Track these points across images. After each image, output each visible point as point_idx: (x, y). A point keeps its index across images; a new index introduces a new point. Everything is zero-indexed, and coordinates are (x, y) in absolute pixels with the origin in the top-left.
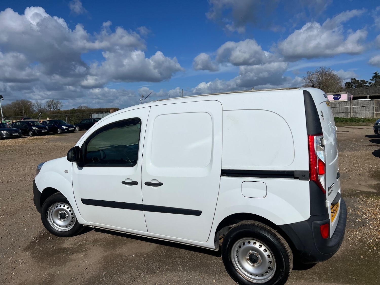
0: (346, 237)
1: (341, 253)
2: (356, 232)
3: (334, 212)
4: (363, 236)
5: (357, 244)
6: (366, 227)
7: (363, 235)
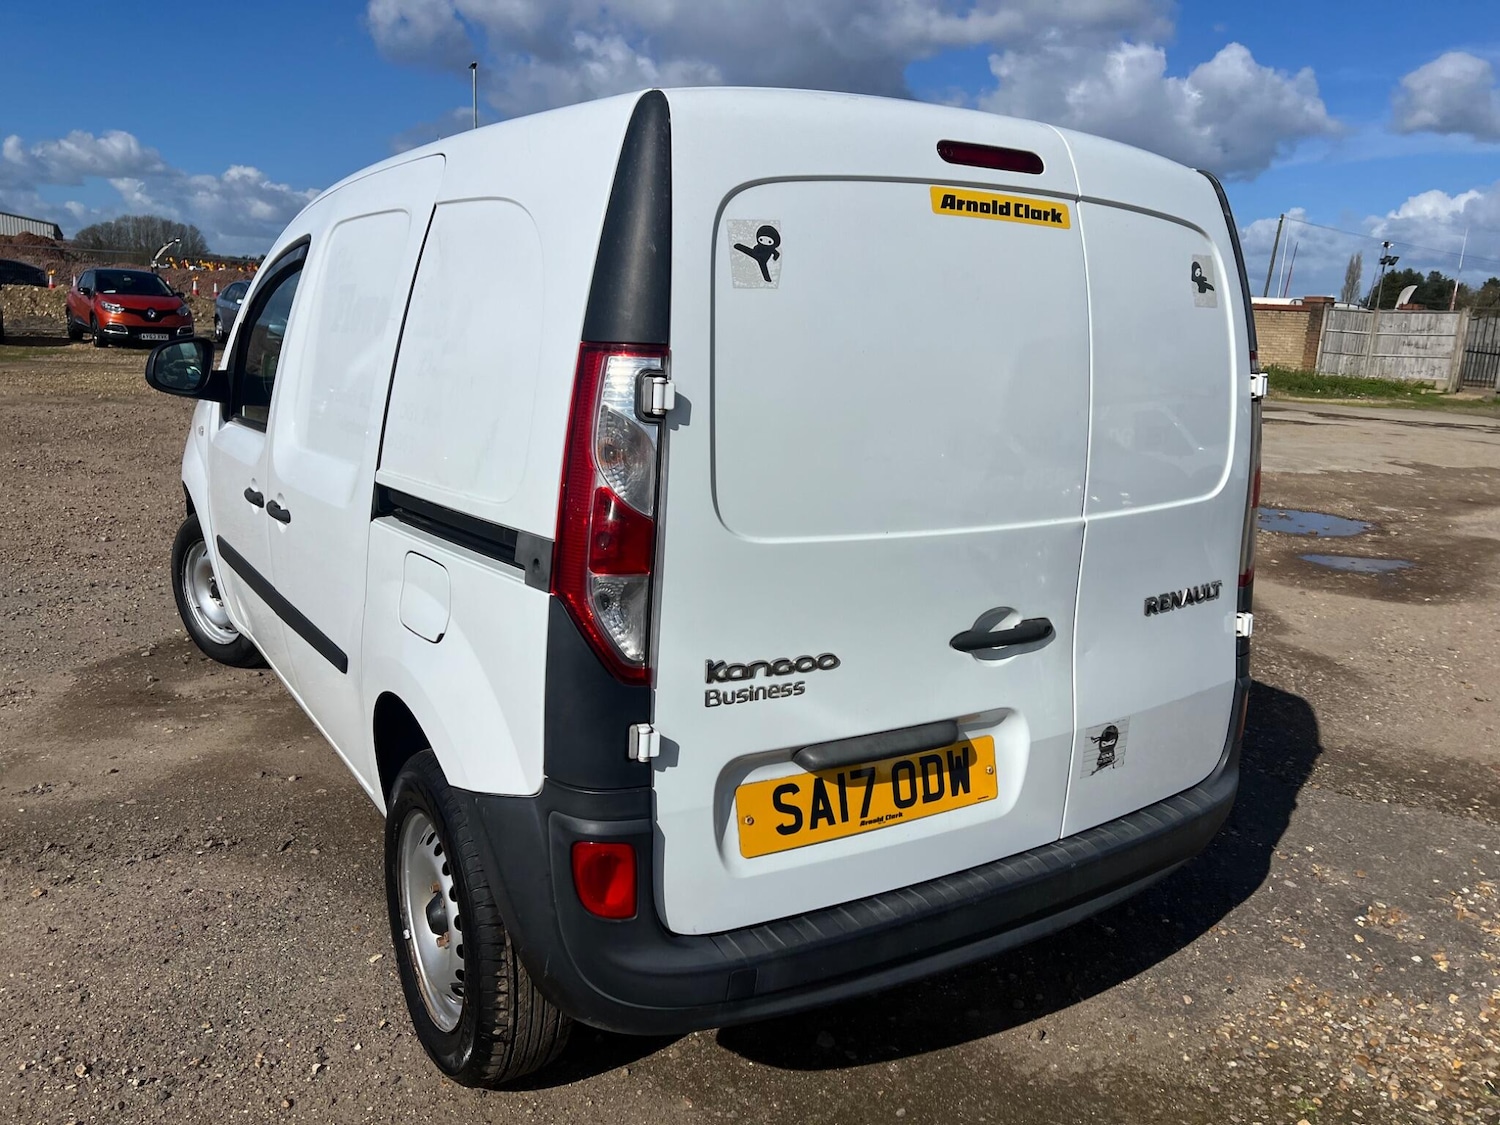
0: (1228, 1013)
1: (1080, 1070)
2: (1321, 1010)
3: (816, 815)
4: (1333, 1041)
5: (1233, 1064)
6: (1422, 1006)
7: (1344, 1038)
